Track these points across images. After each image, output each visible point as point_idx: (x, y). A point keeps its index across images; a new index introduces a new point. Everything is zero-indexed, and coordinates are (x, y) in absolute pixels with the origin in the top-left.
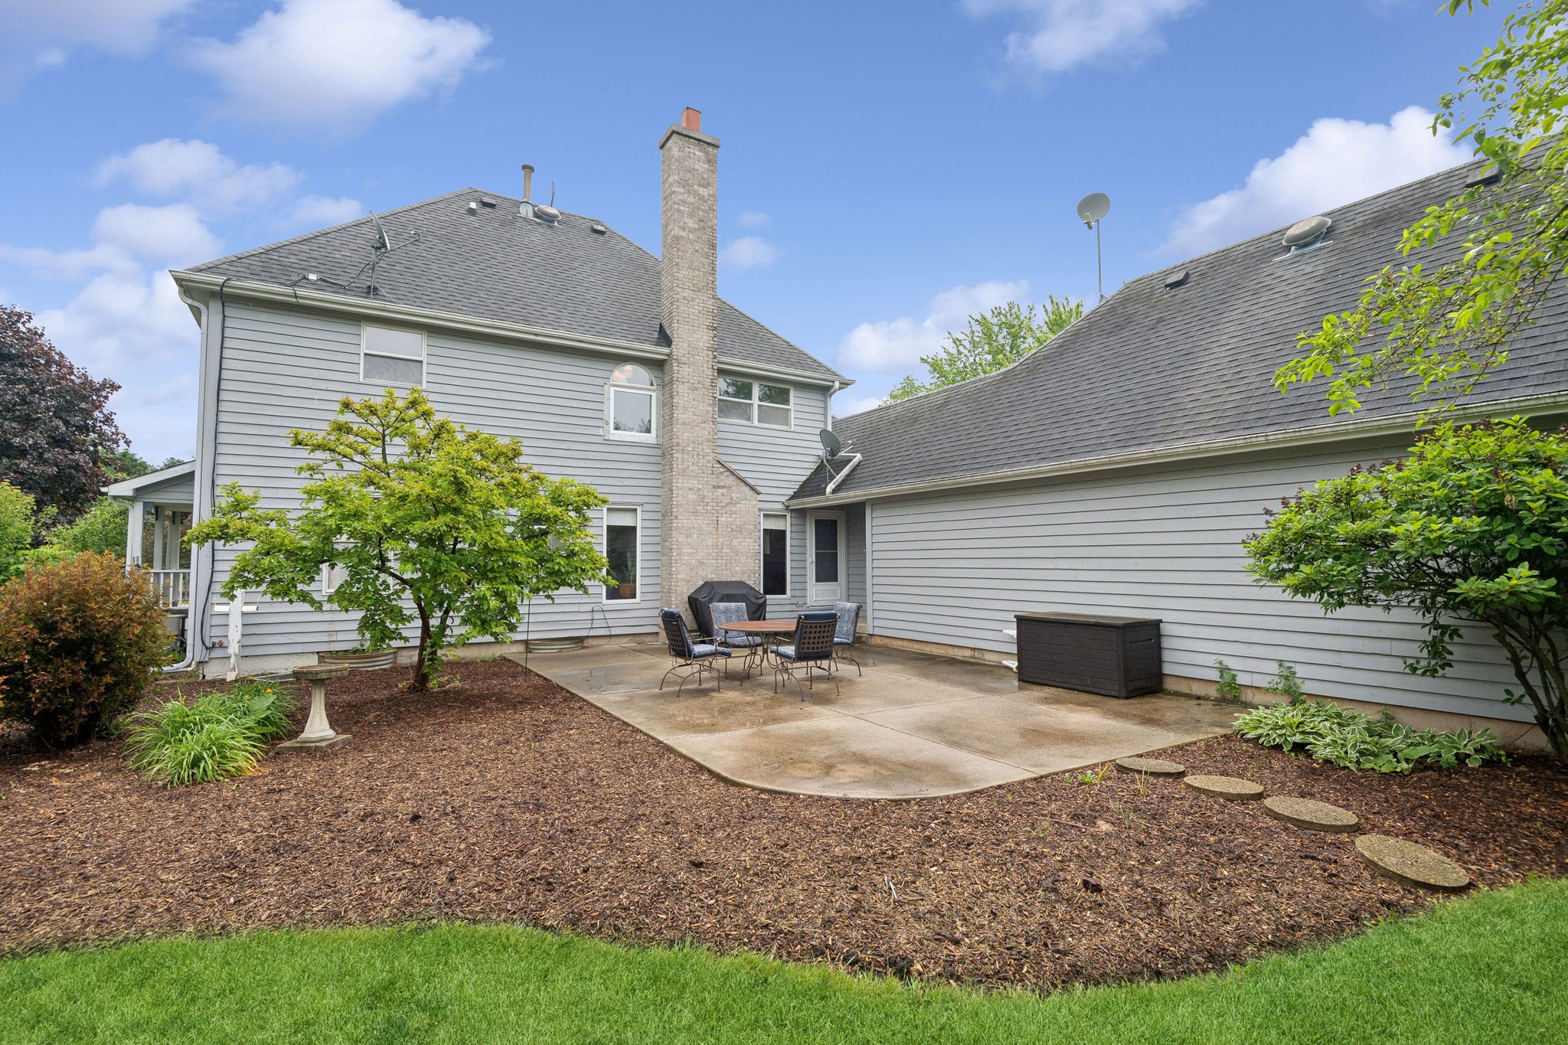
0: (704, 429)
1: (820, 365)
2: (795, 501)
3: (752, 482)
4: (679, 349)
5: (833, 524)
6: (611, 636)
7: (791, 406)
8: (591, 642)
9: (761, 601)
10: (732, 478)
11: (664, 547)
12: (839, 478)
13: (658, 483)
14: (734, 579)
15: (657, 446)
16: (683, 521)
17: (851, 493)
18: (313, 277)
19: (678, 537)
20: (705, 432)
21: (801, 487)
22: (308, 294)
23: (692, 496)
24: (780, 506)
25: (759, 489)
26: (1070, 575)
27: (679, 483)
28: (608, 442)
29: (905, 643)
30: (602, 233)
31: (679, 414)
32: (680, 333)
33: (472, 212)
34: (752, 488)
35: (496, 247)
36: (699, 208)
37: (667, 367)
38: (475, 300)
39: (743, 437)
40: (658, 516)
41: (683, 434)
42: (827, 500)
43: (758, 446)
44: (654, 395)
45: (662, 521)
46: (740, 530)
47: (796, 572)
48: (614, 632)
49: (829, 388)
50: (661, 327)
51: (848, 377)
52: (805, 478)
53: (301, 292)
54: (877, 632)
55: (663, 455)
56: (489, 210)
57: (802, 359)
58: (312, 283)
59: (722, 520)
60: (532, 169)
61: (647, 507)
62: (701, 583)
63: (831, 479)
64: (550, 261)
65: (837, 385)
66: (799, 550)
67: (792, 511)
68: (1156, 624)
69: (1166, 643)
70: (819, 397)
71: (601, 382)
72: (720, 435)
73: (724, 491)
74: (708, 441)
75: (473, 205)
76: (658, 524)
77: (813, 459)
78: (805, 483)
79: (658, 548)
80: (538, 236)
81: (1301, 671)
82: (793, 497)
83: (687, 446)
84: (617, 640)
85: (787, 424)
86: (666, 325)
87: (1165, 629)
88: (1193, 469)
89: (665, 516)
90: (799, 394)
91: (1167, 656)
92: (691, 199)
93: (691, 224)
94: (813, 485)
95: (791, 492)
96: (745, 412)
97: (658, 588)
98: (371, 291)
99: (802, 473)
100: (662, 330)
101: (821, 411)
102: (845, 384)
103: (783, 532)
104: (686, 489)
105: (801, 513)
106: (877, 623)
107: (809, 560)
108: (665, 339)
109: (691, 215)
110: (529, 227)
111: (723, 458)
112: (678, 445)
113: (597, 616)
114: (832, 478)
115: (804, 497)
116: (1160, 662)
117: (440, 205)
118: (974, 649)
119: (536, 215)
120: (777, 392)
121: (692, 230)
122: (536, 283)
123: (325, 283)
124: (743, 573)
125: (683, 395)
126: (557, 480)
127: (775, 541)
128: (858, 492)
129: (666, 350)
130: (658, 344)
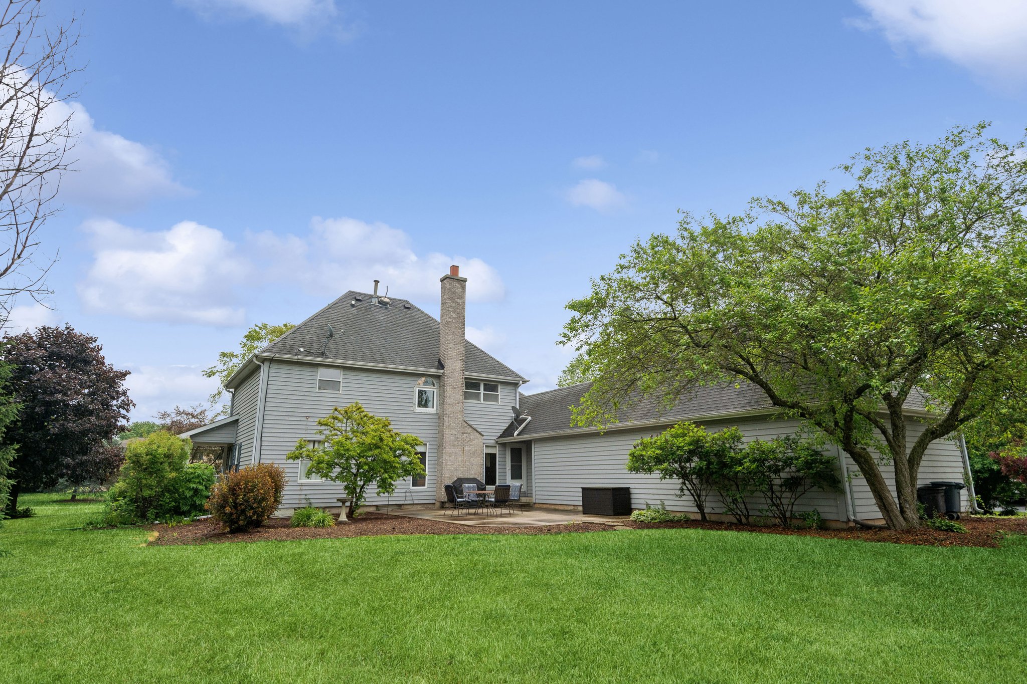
0: (458, 406)
1: (513, 372)
2: (501, 439)
3: (479, 430)
4: (448, 371)
5: (520, 450)
6: (414, 504)
7: (499, 393)
8: (405, 507)
9: (483, 487)
10: (471, 429)
11: (439, 463)
12: (520, 428)
13: (436, 432)
14: (471, 477)
15: (436, 414)
16: (448, 449)
17: (525, 436)
18: (302, 350)
19: (445, 457)
20: (458, 408)
21: (504, 432)
22: (302, 358)
23: (452, 438)
24: (493, 441)
25: (483, 433)
26: (604, 471)
27: (447, 432)
28: (415, 413)
29: (548, 506)
30: (409, 308)
31: (447, 400)
32: (448, 363)
33: (353, 306)
34: (480, 434)
35: (365, 324)
36: (457, 309)
37: (442, 379)
38: (361, 354)
39: (475, 409)
40: (436, 447)
41: (449, 410)
42: (515, 439)
43: (483, 413)
44: (435, 391)
45: (438, 449)
46: (474, 453)
47: (501, 474)
48: (416, 502)
49: (517, 384)
50: (439, 360)
51: (527, 379)
52: (505, 428)
53: (300, 357)
54: (537, 501)
55: (439, 418)
56: (359, 303)
57: (504, 370)
58: (302, 352)
59: (466, 448)
60: (378, 282)
61: (431, 443)
62: (456, 479)
63: (517, 430)
64: (388, 329)
65: (521, 382)
66: (503, 463)
67: (499, 444)
68: (628, 489)
69: (633, 496)
70: (513, 388)
71: (413, 386)
72: (465, 408)
73: (467, 435)
74: (460, 412)
75: (353, 302)
76: (436, 451)
77: (509, 418)
78: (506, 430)
79: (436, 462)
80: (381, 315)
81: (666, 503)
82: (500, 437)
83: (451, 414)
84: (416, 506)
85: (497, 401)
86: (442, 359)
87: (632, 491)
88: (640, 431)
89: (440, 447)
90: (503, 387)
91: (633, 501)
92: (454, 305)
93: (454, 315)
94: (508, 432)
95: (499, 435)
96: (477, 397)
97: (435, 482)
98: (323, 354)
99: (505, 426)
100: (440, 361)
101: (514, 395)
102: (525, 382)
103: (495, 454)
104: (449, 435)
105: (503, 445)
106: (537, 497)
107: (508, 469)
108: (441, 366)
109: (454, 312)
110: (377, 310)
111: (465, 419)
112: (446, 414)
113: (408, 494)
114: (517, 428)
115: (505, 437)
116: (630, 504)
117: (339, 304)
118: (574, 505)
119: (379, 303)
120: (491, 387)
121: (454, 318)
122: (384, 341)
123: (308, 353)
124: (475, 474)
125: (449, 391)
126: (405, 435)
127: (491, 458)
128: (528, 436)
129: (442, 371)
130: (438, 368)
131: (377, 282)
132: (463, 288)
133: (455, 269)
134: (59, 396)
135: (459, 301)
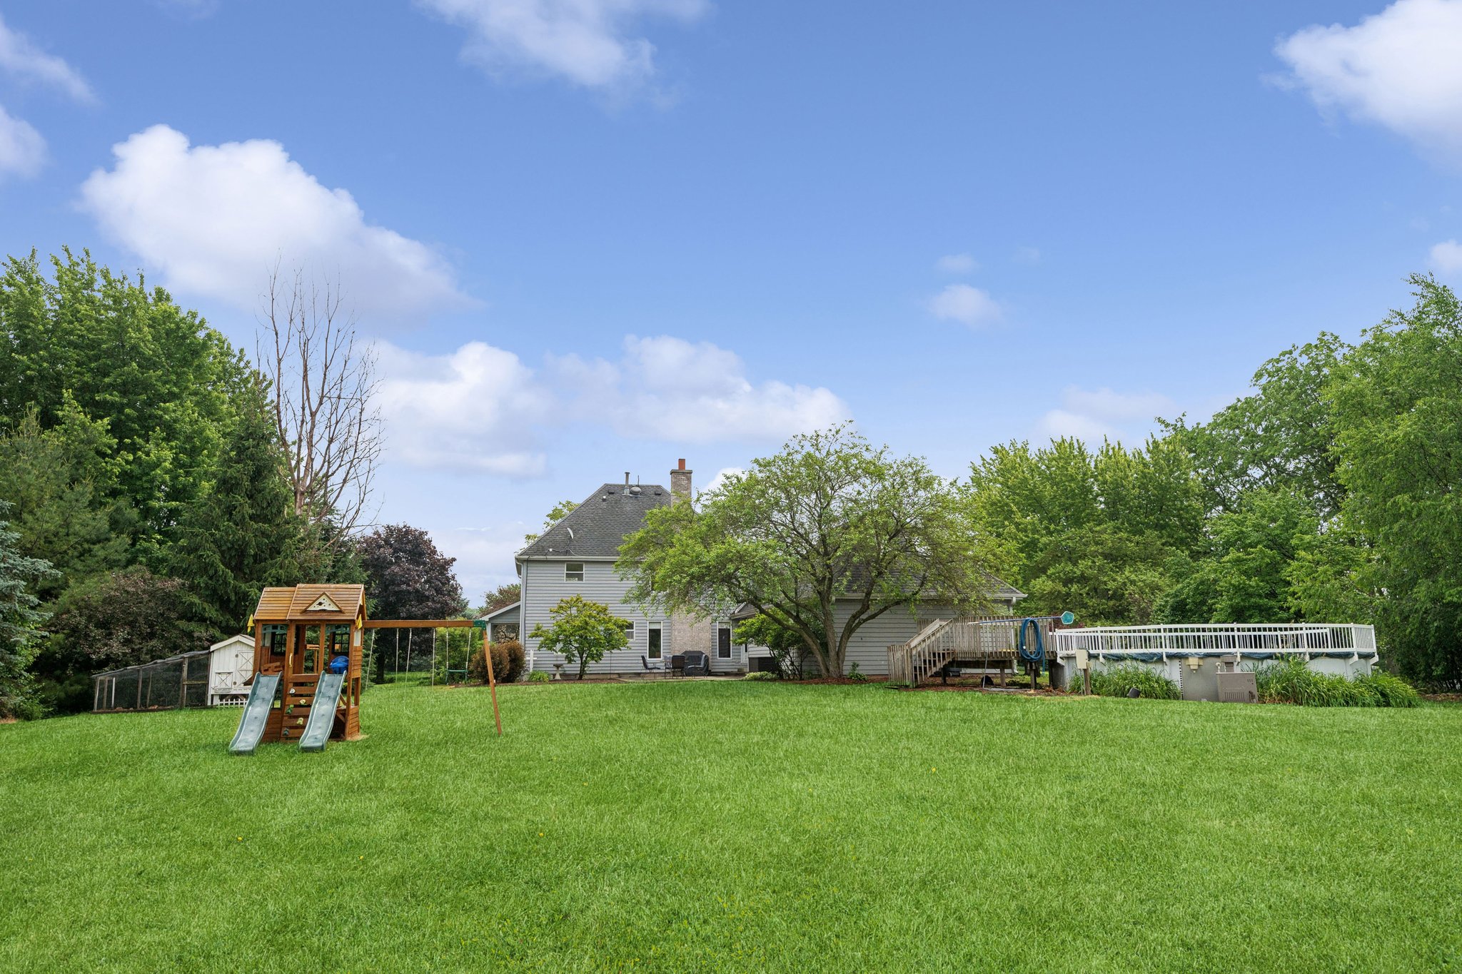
16: (677, 627)
18: (551, 550)
19: (675, 633)
22: (550, 557)
23: (680, 616)
25: (712, 611)
30: (659, 494)
33: (604, 500)
34: (708, 611)
38: (601, 548)
40: (670, 624)
53: (548, 555)
56: (611, 496)
59: (695, 625)
60: (629, 472)
61: (665, 621)
73: (695, 613)
75: (605, 497)
76: (670, 628)
79: (670, 638)
80: (632, 506)
98: (567, 552)
103: (729, 630)
104: (678, 613)
110: (629, 499)
117: (593, 500)
119: (630, 492)
123: (555, 552)
131: (627, 474)
132: (689, 479)
133: (682, 462)
134: (404, 587)
135: (685, 492)
